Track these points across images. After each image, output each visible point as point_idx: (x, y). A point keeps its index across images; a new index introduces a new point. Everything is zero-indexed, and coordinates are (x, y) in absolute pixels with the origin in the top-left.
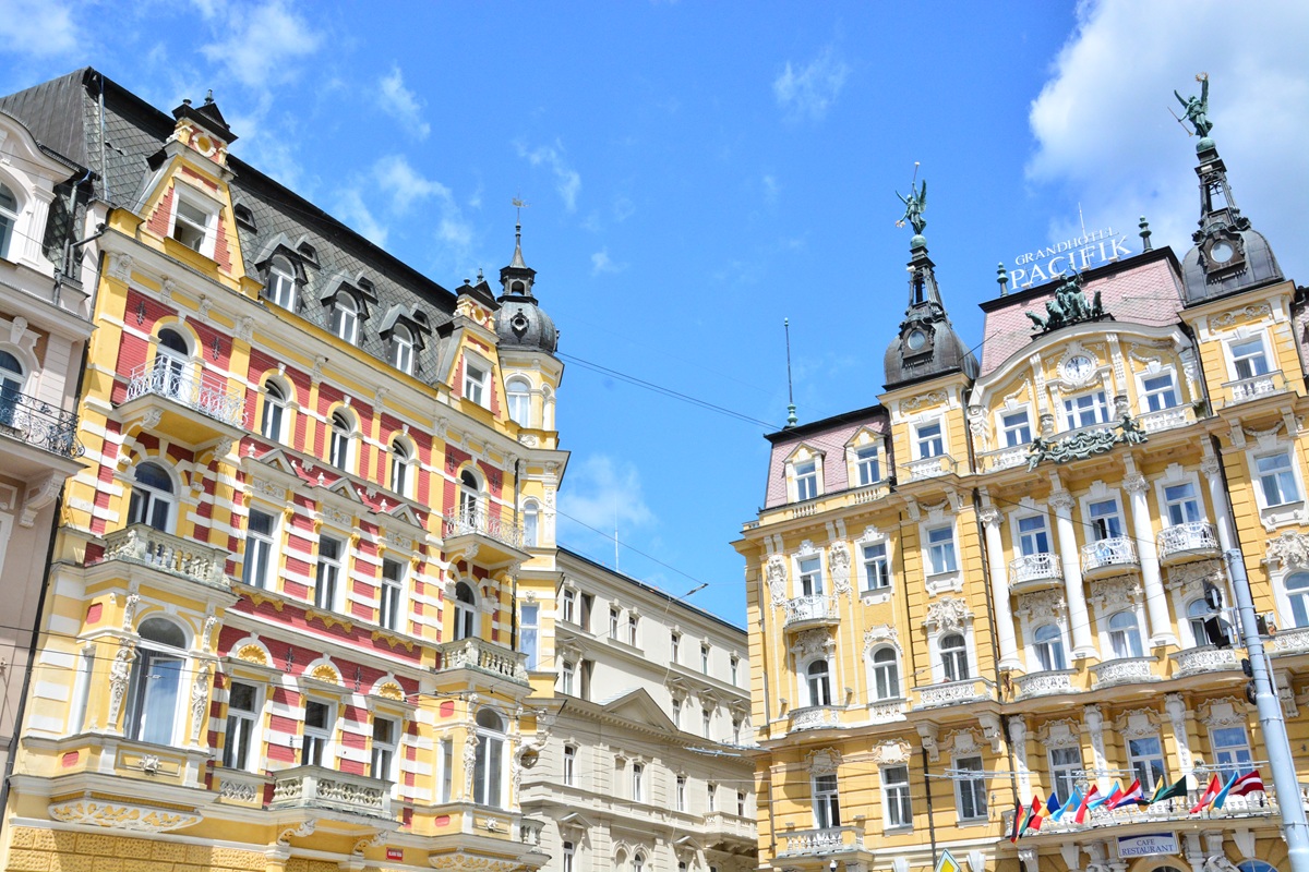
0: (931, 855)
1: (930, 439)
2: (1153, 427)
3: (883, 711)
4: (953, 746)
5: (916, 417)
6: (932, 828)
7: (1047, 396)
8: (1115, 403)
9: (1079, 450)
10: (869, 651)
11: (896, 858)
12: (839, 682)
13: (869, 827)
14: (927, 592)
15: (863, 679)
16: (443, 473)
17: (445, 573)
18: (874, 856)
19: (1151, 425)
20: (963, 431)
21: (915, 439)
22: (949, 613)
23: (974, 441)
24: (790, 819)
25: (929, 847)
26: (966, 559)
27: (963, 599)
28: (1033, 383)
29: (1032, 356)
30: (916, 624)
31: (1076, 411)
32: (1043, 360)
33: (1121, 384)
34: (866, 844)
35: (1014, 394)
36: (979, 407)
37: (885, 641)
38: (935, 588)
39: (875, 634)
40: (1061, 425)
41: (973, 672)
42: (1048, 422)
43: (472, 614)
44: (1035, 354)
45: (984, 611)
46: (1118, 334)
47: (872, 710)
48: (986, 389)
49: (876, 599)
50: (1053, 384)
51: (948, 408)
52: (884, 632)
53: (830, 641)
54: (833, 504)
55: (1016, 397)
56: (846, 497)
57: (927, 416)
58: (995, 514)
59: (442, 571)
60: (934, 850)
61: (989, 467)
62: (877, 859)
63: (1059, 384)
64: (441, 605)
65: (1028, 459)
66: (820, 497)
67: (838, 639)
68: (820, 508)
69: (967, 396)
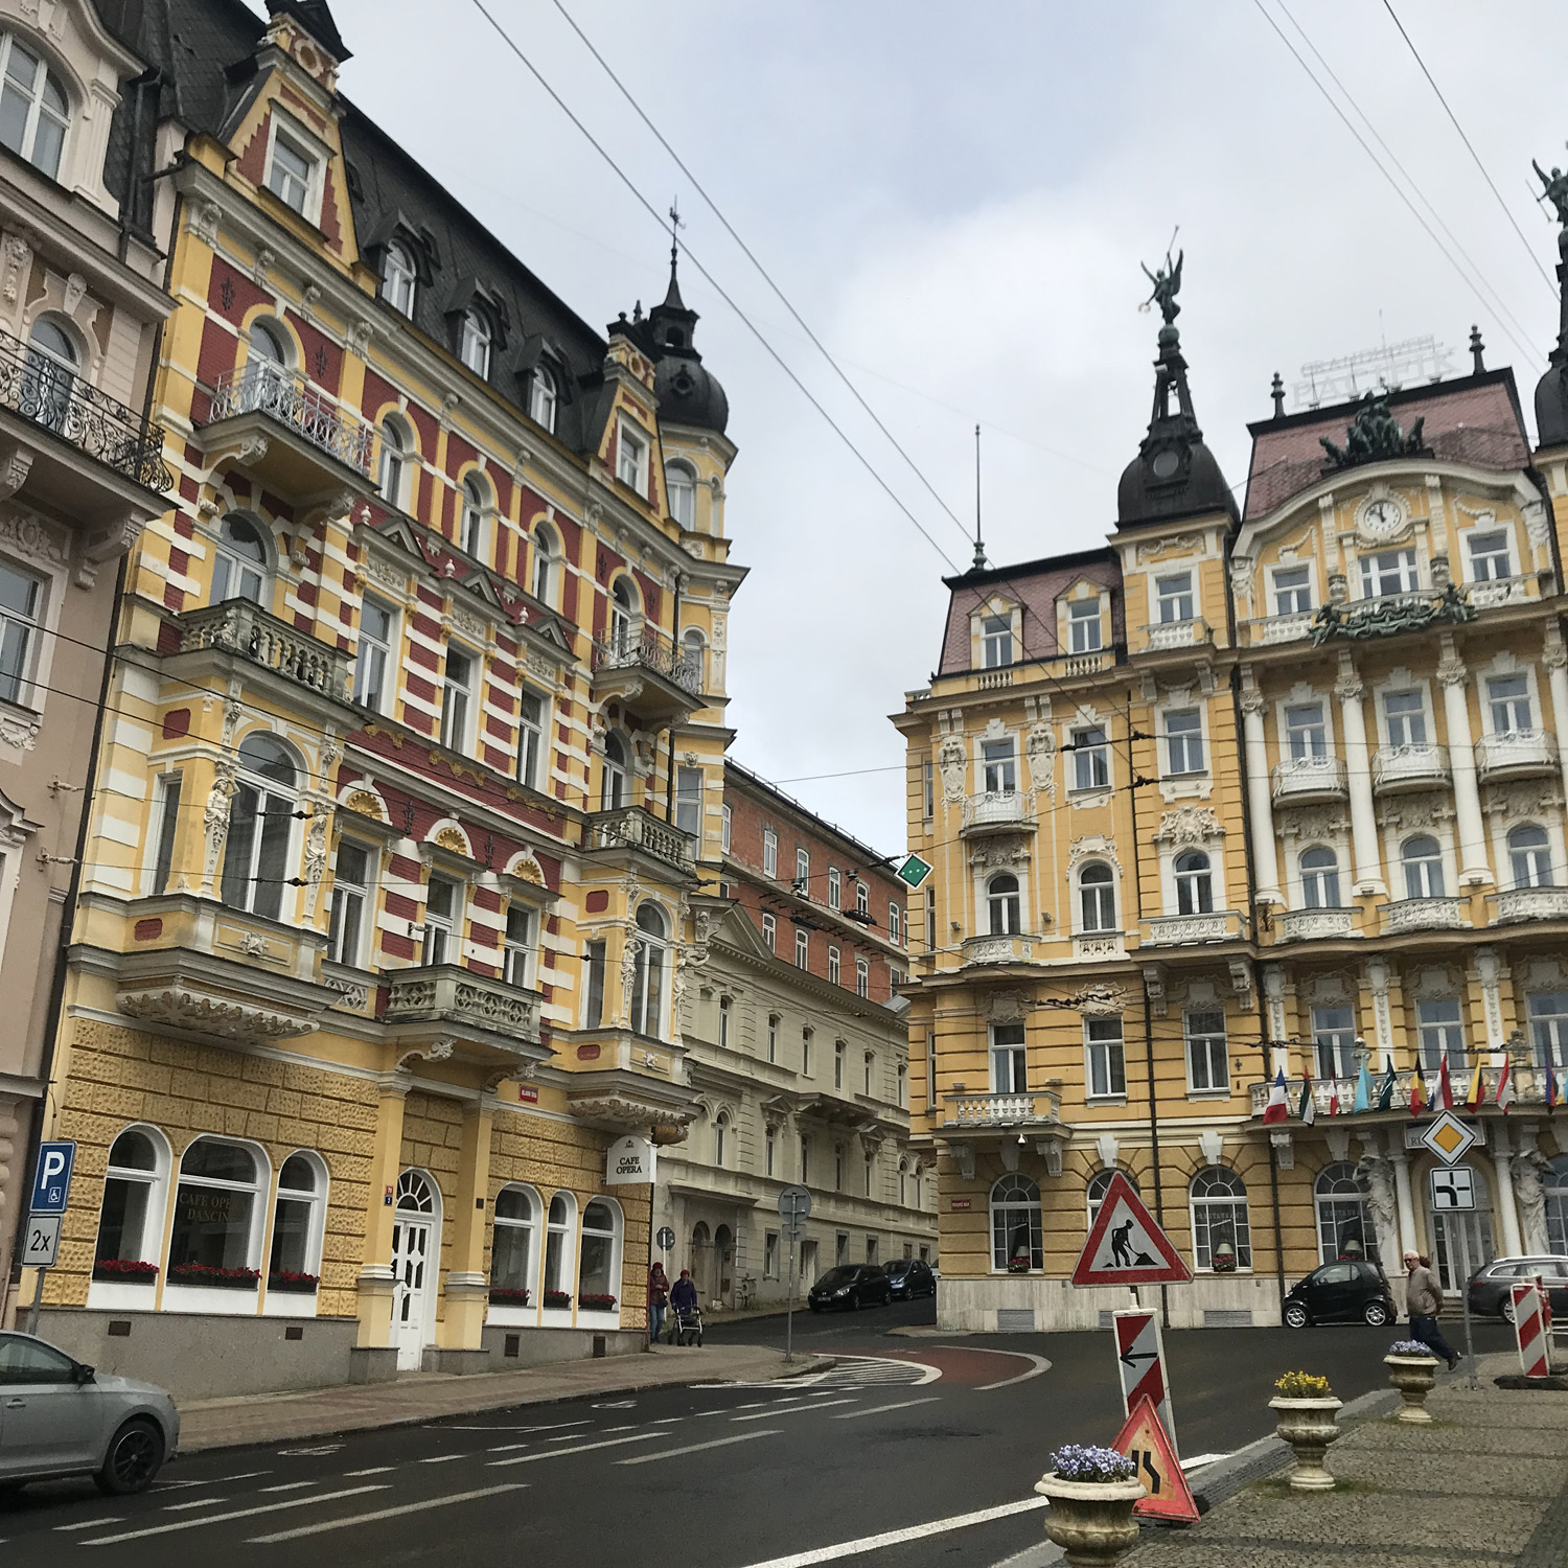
0: (1150, 1133)
1: (1175, 597)
2: (1482, 602)
3: (1091, 945)
4: (1187, 997)
5: (1157, 566)
6: (1152, 1101)
7: (1337, 550)
8: (1432, 567)
9: (1383, 625)
10: (1076, 867)
11: (1104, 1136)
12: (1032, 907)
13: (1067, 1094)
14: (1162, 796)
15: (1066, 903)
16: (593, 580)
17: (594, 718)
18: (1072, 1131)
19: (1479, 599)
20: (1221, 589)
21: (1154, 594)
22: (1191, 825)
23: (1236, 603)
24: (958, 1079)
25: (1148, 1124)
26: (1216, 758)
27: (1212, 809)
28: (1320, 533)
29: (1322, 496)
30: (1143, 836)
31: (1375, 573)
32: (1336, 503)
33: (1440, 544)
34: (1063, 1115)
35: (1293, 546)
36: (1245, 559)
37: (1098, 857)
38: (1174, 791)
39: (1086, 846)
40: (1356, 592)
41: (1219, 903)
42: (1339, 586)
43: (621, 776)
44: (1327, 494)
45: (1239, 826)
46: (1441, 477)
47: (1076, 943)
48: (1256, 536)
49: (1090, 802)
50: (1347, 536)
51: (1204, 558)
52: (1098, 845)
53: (1024, 852)
54: (1034, 674)
55: (1296, 549)
56: (1054, 665)
57: (1172, 566)
58: (1260, 701)
59: (590, 714)
60: (1154, 1128)
61: (1257, 639)
62: (1076, 1136)
63: (1355, 537)
64: (588, 761)
65: (1311, 631)
66: (1017, 664)
67: (1035, 849)
68: (1017, 678)
69: (1229, 544)
